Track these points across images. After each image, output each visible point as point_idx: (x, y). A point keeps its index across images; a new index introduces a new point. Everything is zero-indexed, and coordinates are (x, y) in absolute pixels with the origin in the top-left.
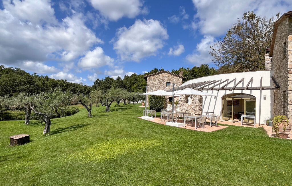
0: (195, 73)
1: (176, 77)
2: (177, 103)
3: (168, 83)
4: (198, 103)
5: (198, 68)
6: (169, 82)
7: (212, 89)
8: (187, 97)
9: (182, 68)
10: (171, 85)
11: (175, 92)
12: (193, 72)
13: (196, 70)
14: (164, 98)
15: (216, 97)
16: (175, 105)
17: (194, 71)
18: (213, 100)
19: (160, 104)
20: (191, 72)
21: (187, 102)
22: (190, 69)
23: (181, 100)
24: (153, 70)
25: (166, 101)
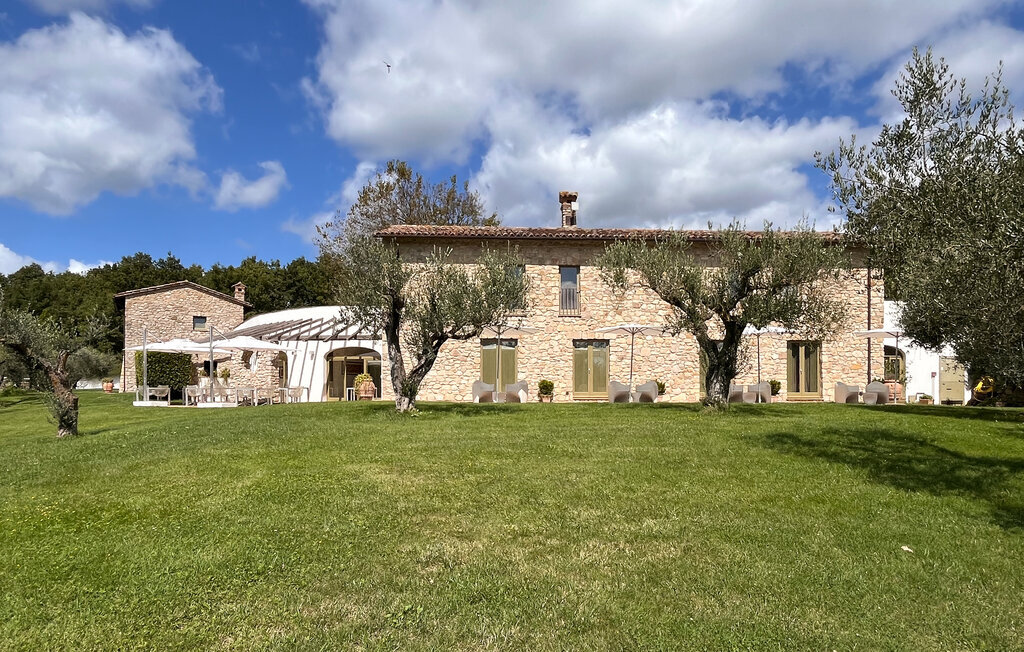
0: (298, 281)
1: (226, 303)
2: (226, 375)
3: (199, 320)
4: (270, 368)
5: (310, 265)
6: (201, 317)
7: (298, 338)
8: (247, 355)
9: (253, 260)
10: (208, 324)
11: (214, 344)
12: (291, 278)
13: (303, 273)
14: (189, 361)
15: (313, 356)
16: (221, 380)
17: (296, 274)
18: (309, 363)
19: (177, 376)
20: (285, 280)
21: (248, 366)
22: (281, 267)
23: (235, 365)
24: (130, 258)
25: (195, 371)
